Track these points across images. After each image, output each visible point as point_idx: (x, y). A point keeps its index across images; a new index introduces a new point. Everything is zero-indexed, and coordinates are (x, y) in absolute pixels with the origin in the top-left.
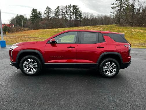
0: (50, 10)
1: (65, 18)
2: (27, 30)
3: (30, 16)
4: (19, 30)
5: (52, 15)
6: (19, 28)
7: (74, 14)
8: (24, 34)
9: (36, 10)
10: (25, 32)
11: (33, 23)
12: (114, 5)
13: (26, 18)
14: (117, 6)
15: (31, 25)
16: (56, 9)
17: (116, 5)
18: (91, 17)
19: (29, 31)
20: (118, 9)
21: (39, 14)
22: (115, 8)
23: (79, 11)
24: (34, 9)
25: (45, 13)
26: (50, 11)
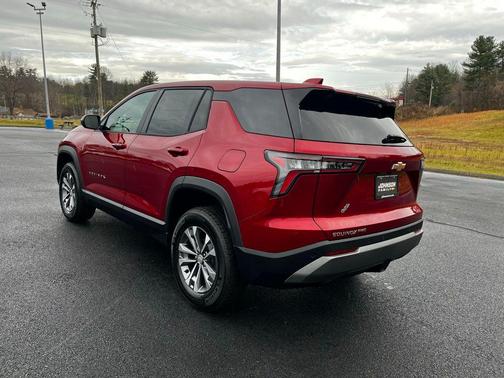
2: (438, 115)
3: (465, 65)
4: (413, 113)
6: (414, 109)
8: (424, 126)
9: (489, 39)
10: (430, 119)
11: (471, 89)
15: (460, 95)
19: (442, 118)
21: (498, 52)
24: (481, 38)
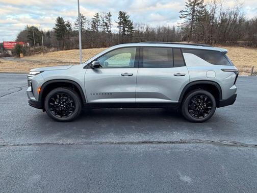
0: (84, 19)
1: (107, 31)
5: (87, 27)
7: (122, 25)
9: (62, 19)
12: (183, 13)
13: (42, 31)
14: (188, 15)
16: (94, 17)
17: (187, 13)
18: (147, 30)
20: (189, 19)
21: (67, 25)
22: (184, 17)
23: (129, 21)
24: (59, 18)
25: (77, 23)
26: (84, 21)
